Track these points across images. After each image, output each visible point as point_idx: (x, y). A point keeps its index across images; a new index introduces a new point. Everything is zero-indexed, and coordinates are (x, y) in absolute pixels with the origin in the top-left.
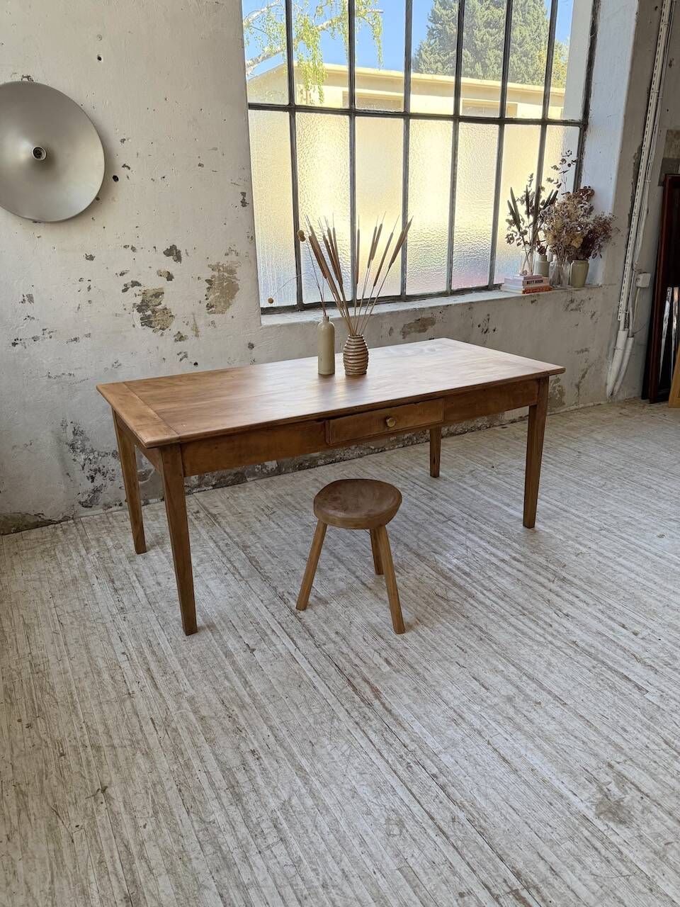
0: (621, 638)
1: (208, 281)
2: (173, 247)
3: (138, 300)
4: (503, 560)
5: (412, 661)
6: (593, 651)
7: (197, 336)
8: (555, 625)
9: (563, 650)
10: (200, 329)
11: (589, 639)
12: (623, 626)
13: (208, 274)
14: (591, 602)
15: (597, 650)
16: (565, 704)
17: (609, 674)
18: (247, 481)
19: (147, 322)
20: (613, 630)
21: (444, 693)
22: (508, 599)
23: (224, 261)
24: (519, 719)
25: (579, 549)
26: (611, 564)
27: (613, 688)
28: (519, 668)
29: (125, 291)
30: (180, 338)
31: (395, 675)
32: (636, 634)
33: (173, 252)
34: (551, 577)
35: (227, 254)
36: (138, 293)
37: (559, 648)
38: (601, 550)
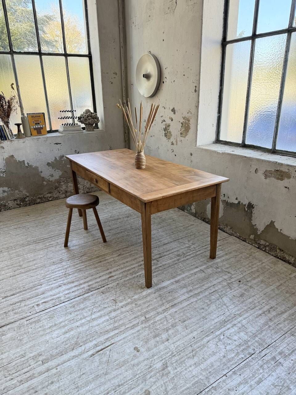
0: (37, 300)
1: (182, 123)
2: (174, 108)
3: (164, 127)
4: (111, 273)
5: (49, 248)
6: (34, 289)
7: (177, 144)
8: (55, 282)
9: (38, 281)
10: (178, 142)
11: (41, 290)
12: (44, 302)
13: (182, 120)
14: (67, 296)
15: (33, 290)
16: (11, 277)
17: (18, 291)
18: (185, 211)
19: (166, 136)
20: (44, 298)
21: (31, 254)
22: (78, 271)
23: (187, 116)
24: (10, 267)
25: (121, 302)
26: (102, 312)
27: (10, 290)
28: (34, 269)
29: (162, 123)
30: (173, 144)
31: (44, 246)
32: (38, 305)
33: (173, 110)
34: (94, 286)
35: (188, 113)
36: (164, 124)
37: (40, 280)
38: (119, 312)
